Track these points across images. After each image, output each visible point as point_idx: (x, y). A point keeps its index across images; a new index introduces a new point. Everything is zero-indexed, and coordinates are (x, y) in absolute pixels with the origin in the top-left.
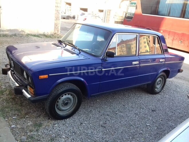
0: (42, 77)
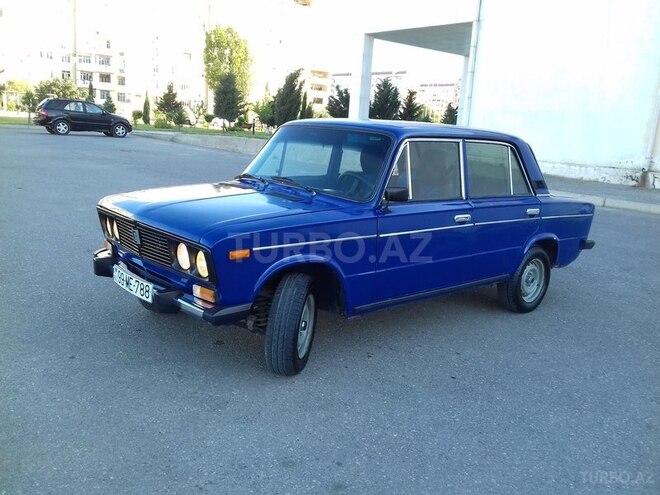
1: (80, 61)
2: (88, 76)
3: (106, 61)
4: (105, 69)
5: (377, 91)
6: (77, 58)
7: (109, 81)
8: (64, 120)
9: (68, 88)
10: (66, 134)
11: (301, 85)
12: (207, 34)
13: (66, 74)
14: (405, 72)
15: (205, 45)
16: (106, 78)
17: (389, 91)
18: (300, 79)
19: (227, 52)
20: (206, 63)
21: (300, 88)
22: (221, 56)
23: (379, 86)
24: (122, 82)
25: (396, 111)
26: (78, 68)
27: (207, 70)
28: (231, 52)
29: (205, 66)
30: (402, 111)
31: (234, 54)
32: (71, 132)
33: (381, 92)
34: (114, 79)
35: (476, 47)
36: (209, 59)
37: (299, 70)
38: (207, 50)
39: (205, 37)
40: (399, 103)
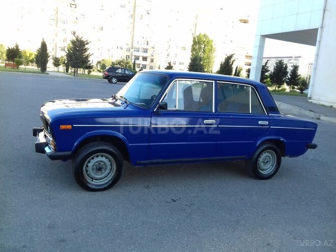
0: (63, 127)
1: (134, 51)
2: (137, 58)
3: (146, 51)
4: (145, 55)
5: (276, 65)
6: (133, 49)
7: (146, 61)
8: (116, 77)
9: (128, 63)
10: (115, 83)
11: (233, 62)
12: (194, 38)
13: (128, 57)
14: (300, 57)
15: (192, 43)
16: (145, 59)
17: (282, 66)
18: (232, 59)
19: (203, 46)
20: (192, 52)
21: (232, 64)
22: (200, 48)
23: (277, 64)
24: (152, 61)
25: (285, 77)
26: (133, 54)
27: (192, 55)
28: (205, 46)
29: (191, 54)
30: (290, 77)
31: (206, 47)
32: (118, 83)
33: (277, 66)
34: (149, 60)
35: (320, 42)
36: (193, 50)
37: (232, 55)
38: (193, 45)
39: (193, 39)
40: (288, 72)
